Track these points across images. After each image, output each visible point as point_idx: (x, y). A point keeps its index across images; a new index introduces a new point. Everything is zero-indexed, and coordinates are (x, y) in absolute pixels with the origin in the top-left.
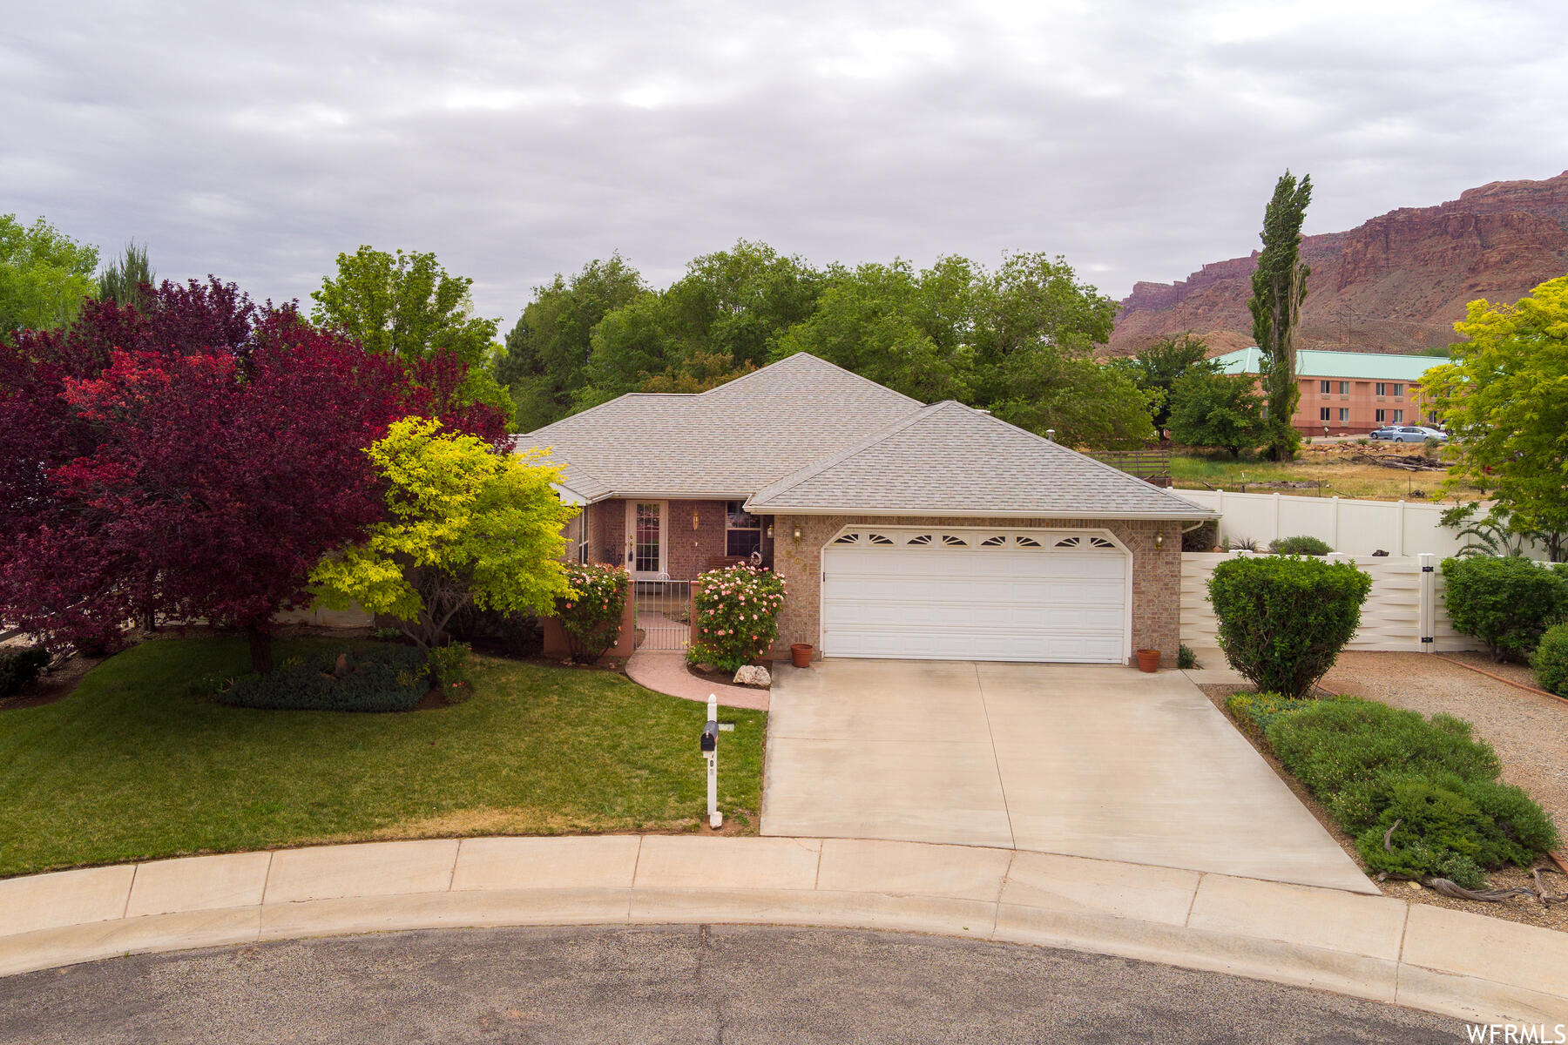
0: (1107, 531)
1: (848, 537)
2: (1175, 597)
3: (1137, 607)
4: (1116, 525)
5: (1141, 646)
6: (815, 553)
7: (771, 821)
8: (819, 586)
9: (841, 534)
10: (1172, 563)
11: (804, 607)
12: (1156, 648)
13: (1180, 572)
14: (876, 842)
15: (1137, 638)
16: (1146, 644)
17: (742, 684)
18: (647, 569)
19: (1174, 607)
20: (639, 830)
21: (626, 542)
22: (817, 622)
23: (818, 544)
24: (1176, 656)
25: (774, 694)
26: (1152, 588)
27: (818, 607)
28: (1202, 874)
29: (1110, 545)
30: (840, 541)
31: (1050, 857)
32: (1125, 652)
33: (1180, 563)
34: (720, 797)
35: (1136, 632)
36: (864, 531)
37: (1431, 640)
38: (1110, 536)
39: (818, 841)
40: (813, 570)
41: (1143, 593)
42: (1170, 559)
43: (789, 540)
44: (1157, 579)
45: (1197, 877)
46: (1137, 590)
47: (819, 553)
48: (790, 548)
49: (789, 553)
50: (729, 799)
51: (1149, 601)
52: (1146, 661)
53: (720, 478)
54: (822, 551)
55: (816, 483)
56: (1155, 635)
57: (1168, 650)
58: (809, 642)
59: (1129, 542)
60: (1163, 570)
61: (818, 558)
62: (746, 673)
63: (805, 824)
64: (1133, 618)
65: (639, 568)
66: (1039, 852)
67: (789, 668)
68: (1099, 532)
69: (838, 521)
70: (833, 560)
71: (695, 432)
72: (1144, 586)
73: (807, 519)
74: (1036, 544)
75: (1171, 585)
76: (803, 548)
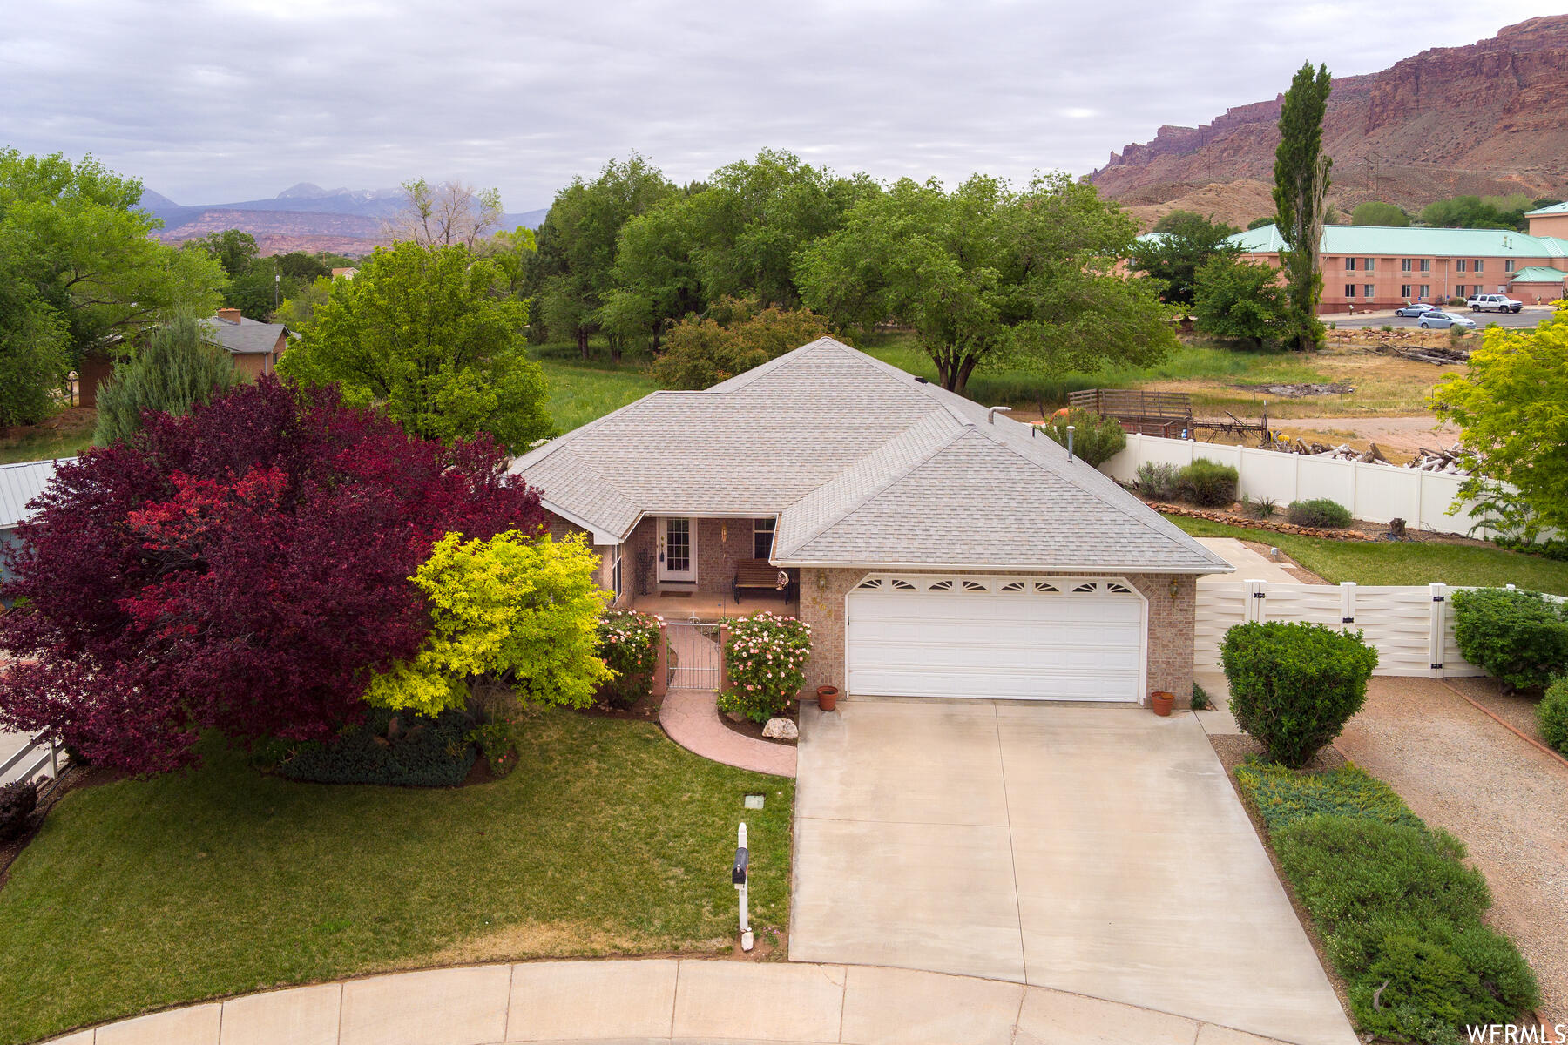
0: (1123, 578)
1: (871, 582)
2: (1189, 643)
3: (1152, 652)
4: (1132, 577)
5: (1156, 688)
6: (840, 600)
7: (799, 944)
8: (843, 631)
9: (864, 581)
10: (1186, 610)
11: (830, 651)
12: (1170, 690)
13: (1194, 618)
14: (897, 971)
15: (1151, 681)
16: (1160, 687)
17: (770, 739)
18: (679, 568)
19: (1188, 651)
20: (676, 953)
21: (658, 543)
22: (842, 664)
23: (843, 591)
24: (1190, 698)
25: (802, 751)
26: (1166, 634)
27: (843, 651)
28: (1201, 1024)
29: (1126, 591)
30: (863, 586)
31: (1059, 996)
32: (1139, 691)
33: (1194, 610)
34: (751, 906)
35: (1150, 675)
36: (887, 579)
37: (1440, 666)
38: (1126, 584)
39: (842, 969)
40: (838, 616)
41: (1158, 638)
42: (1184, 606)
43: (814, 587)
44: (1171, 625)
45: (1194, 1028)
46: (1152, 635)
47: (843, 600)
48: (815, 595)
49: (814, 599)
50: (759, 910)
51: (1164, 646)
52: (1161, 703)
53: (747, 495)
54: (847, 596)
55: (840, 531)
56: (1169, 678)
57: (1183, 692)
58: (835, 683)
59: (1145, 590)
60: (1177, 616)
61: (842, 604)
62: (775, 726)
63: (830, 944)
64: (1148, 662)
65: (670, 567)
66: (1048, 989)
67: (816, 711)
68: (1115, 581)
69: (861, 572)
70: (857, 604)
71: (722, 438)
72: (1159, 632)
73: (831, 570)
74: (1054, 589)
75: (1185, 630)
76: (828, 594)
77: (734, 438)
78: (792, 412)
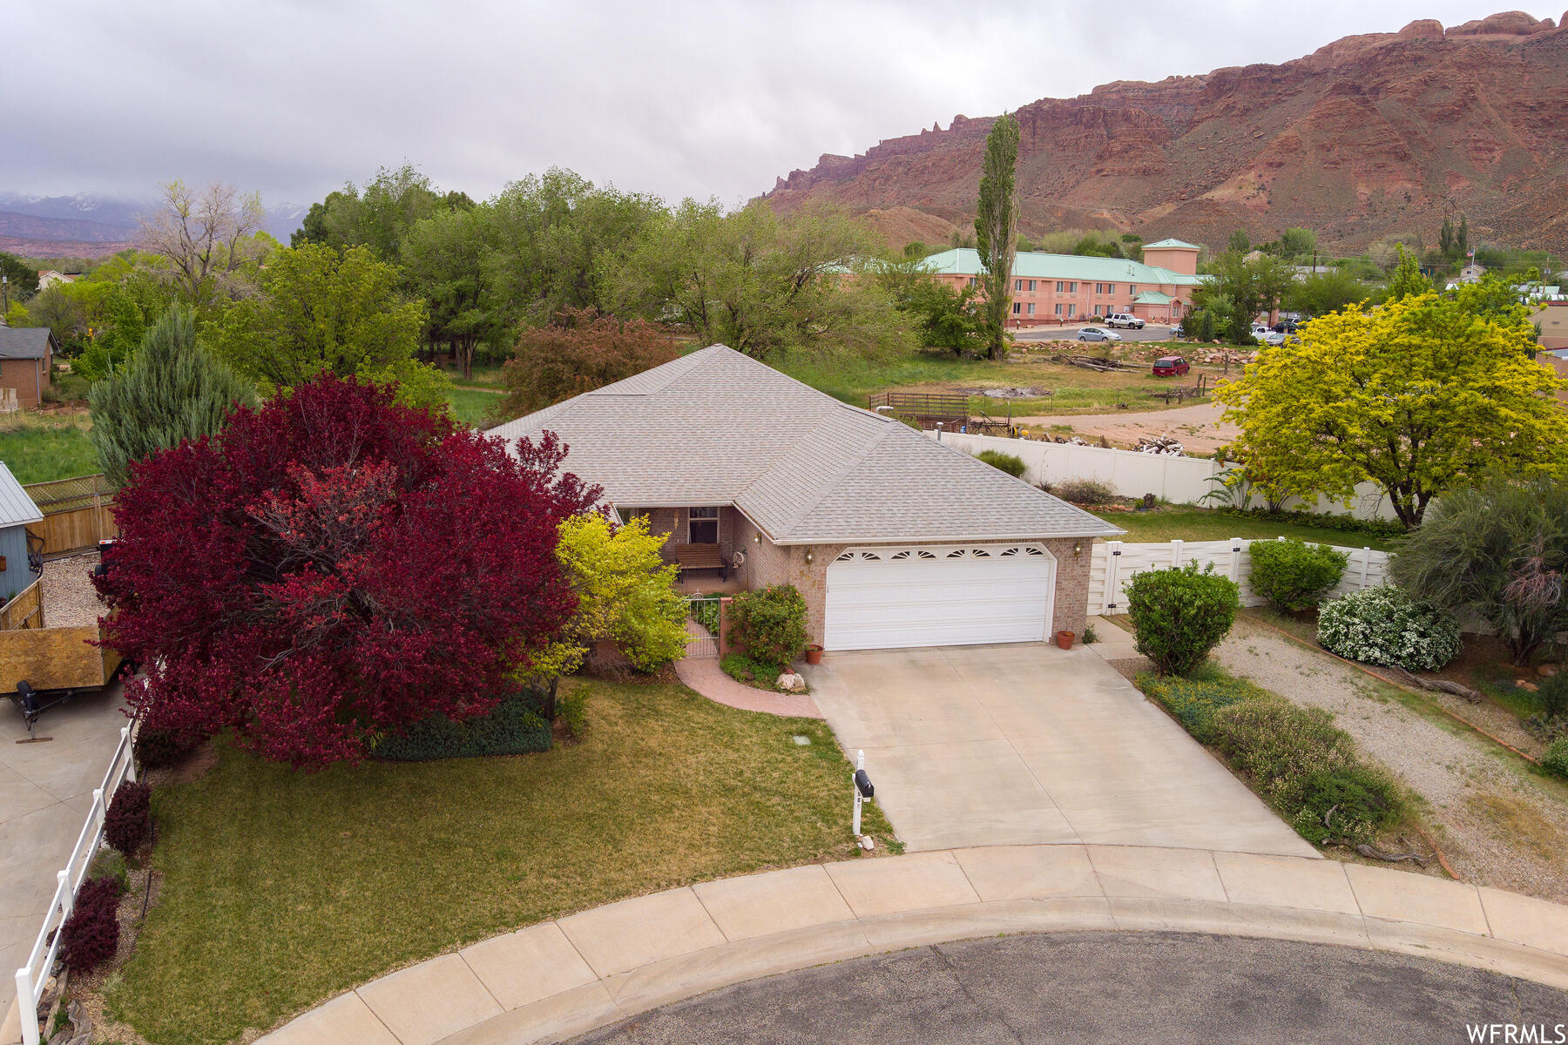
0: (1040, 543)
1: (845, 555)
3: (1057, 600)
4: (1049, 541)
5: (1059, 629)
6: (823, 572)
8: (824, 598)
9: (842, 554)
10: (1084, 566)
11: (812, 615)
12: (1069, 629)
14: (989, 848)
15: (1056, 623)
16: (1063, 627)
19: (1083, 598)
22: (822, 626)
23: (825, 564)
24: (1083, 635)
25: (815, 698)
26: (1068, 585)
27: (824, 613)
28: (1212, 852)
29: (1039, 553)
30: (840, 559)
31: (1110, 848)
32: (1045, 631)
35: (1056, 618)
36: (858, 552)
38: (1040, 547)
39: (949, 853)
40: (821, 585)
41: (1062, 589)
42: (1083, 564)
43: (802, 562)
44: (1074, 578)
45: (1210, 856)
46: (1058, 587)
47: (826, 571)
48: (803, 568)
49: (802, 572)
51: (1066, 595)
52: (1062, 640)
53: (698, 486)
54: (828, 568)
56: (1068, 620)
57: (1078, 631)
58: (819, 642)
59: (1055, 552)
60: (1078, 571)
61: (824, 575)
62: (787, 680)
63: (929, 837)
64: (1055, 608)
66: (1100, 845)
67: (804, 665)
68: (1032, 545)
69: (841, 546)
70: (837, 575)
71: (660, 435)
72: (1064, 584)
73: (817, 546)
74: (987, 555)
75: (1082, 582)
76: (813, 566)
77: (670, 436)
78: (713, 412)
